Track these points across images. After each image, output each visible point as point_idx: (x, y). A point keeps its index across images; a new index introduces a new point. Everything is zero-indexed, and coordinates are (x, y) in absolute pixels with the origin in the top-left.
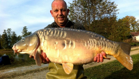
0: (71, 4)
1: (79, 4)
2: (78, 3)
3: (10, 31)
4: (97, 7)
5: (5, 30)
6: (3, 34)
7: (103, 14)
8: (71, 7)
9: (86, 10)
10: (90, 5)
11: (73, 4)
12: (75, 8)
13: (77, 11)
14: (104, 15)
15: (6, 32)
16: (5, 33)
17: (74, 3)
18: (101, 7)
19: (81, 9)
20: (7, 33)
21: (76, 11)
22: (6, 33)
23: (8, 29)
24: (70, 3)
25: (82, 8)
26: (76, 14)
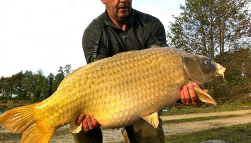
0: (176, 18)
1: (192, 18)
2: (190, 16)
3: (69, 69)
4: (228, 24)
5: (61, 68)
6: (58, 73)
7: (240, 37)
8: (177, 24)
9: (206, 30)
10: (214, 19)
11: (180, 19)
12: (183, 27)
13: (188, 31)
14: (241, 39)
15: (64, 70)
16: (60, 72)
17: (182, 16)
18: (235, 23)
19: (195, 27)
20: (65, 73)
21: (186, 31)
22: (63, 72)
23: (67, 66)
24: (175, 16)
25: (197, 25)
26: (186, 37)
